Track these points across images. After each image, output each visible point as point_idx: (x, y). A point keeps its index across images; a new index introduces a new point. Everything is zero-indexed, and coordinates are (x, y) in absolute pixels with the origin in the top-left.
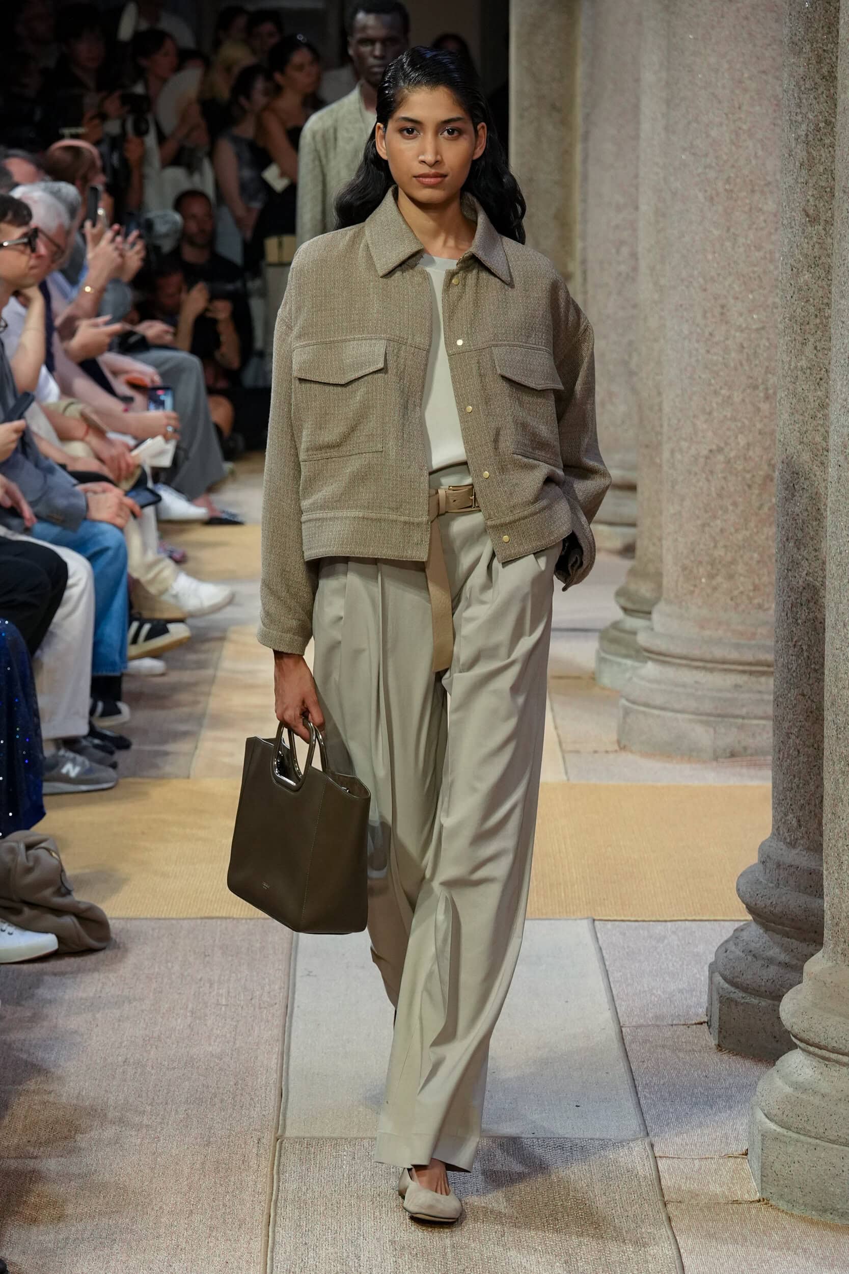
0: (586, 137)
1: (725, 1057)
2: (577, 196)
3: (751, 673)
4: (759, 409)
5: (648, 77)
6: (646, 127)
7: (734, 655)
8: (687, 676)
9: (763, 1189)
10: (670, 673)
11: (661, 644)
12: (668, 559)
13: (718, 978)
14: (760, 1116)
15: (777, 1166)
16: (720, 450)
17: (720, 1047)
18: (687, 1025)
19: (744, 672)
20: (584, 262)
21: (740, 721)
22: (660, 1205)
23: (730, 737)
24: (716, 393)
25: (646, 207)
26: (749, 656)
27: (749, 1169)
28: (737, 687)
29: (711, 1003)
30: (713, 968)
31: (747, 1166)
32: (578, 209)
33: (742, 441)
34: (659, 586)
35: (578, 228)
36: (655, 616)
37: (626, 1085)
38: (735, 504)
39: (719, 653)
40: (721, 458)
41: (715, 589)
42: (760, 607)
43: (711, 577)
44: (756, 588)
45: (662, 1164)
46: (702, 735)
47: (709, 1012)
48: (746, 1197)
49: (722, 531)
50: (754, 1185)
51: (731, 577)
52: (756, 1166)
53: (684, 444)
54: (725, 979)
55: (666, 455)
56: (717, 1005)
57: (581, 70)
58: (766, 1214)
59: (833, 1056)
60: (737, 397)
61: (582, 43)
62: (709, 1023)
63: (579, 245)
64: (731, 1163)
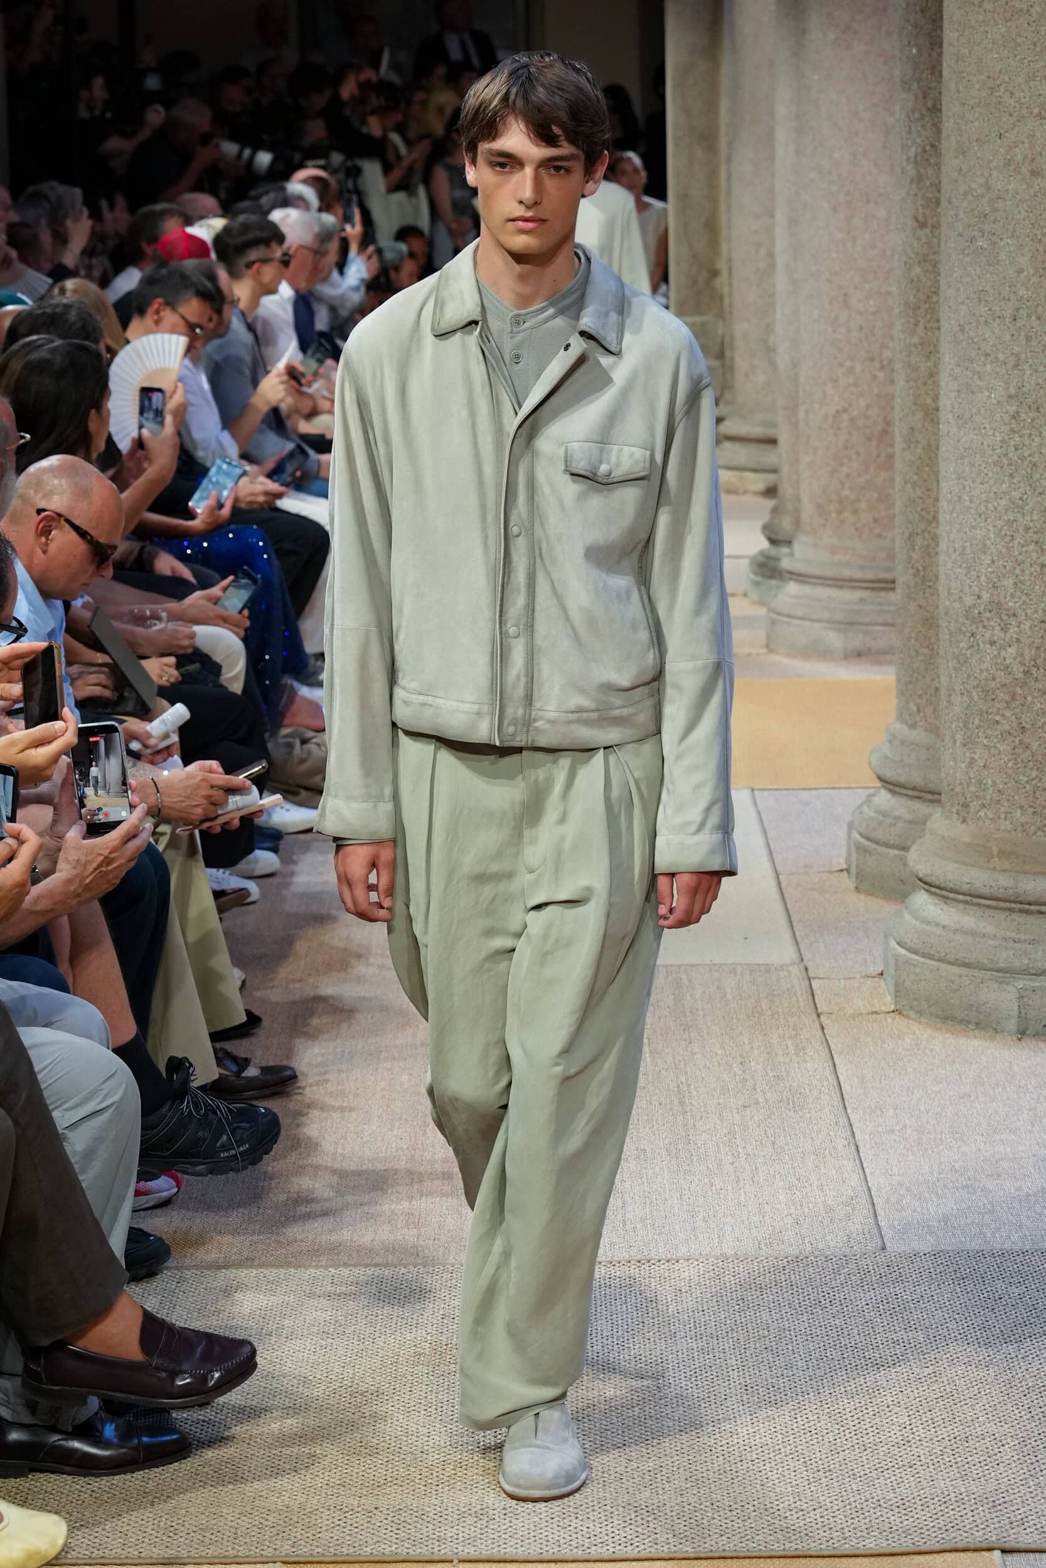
0: (729, 160)
1: (862, 897)
2: (723, 208)
3: (873, 589)
4: (875, 378)
5: (781, 111)
6: (780, 151)
7: (858, 575)
8: (822, 592)
9: (896, 1003)
10: (807, 590)
11: (799, 567)
12: (805, 499)
13: (856, 835)
14: (893, 944)
15: (908, 984)
16: (845, 410)
17: (857, 889)
18: (831, 872)
19: (867, 588)
20: (729, 260)
21: (865, 628)
22: (815, 1016)
23: (857, 641)
24: (841, 365)
25: (781, 217)
26: (870, 575)
27: (885, 987)
28: (862, 600)
29: (849, 854)
30: (851, 826)
31: (882, 983)
32: (723, 218)
33: (862, 402)
34: (797, 522)
35: (724, 234)
36: (796, 546)
37: (783, 921)
38: (858, 454)
39: (846, 573)
40: (845, 417)
41: (842, 522)
42: (879, 536)
43: (839, 512)
44: (876, 521)
45: (815, 983)
46: (835, 640)
47: (848, 861)
48: (883, 1008)
49: (848, 475)
50: (889, 998)
51: (855, 512)
52: (890, 982)
53: (816, 406)
54: (861, 835)
55: (801, 415)
56: (854, 856)
57: (724, 106)
58: (900, 1023)
59: (951, 895)
60: (858, 368)
61: (725, 84)
62: (848, 870)
63: (724, 247)
64: (869, 981)
